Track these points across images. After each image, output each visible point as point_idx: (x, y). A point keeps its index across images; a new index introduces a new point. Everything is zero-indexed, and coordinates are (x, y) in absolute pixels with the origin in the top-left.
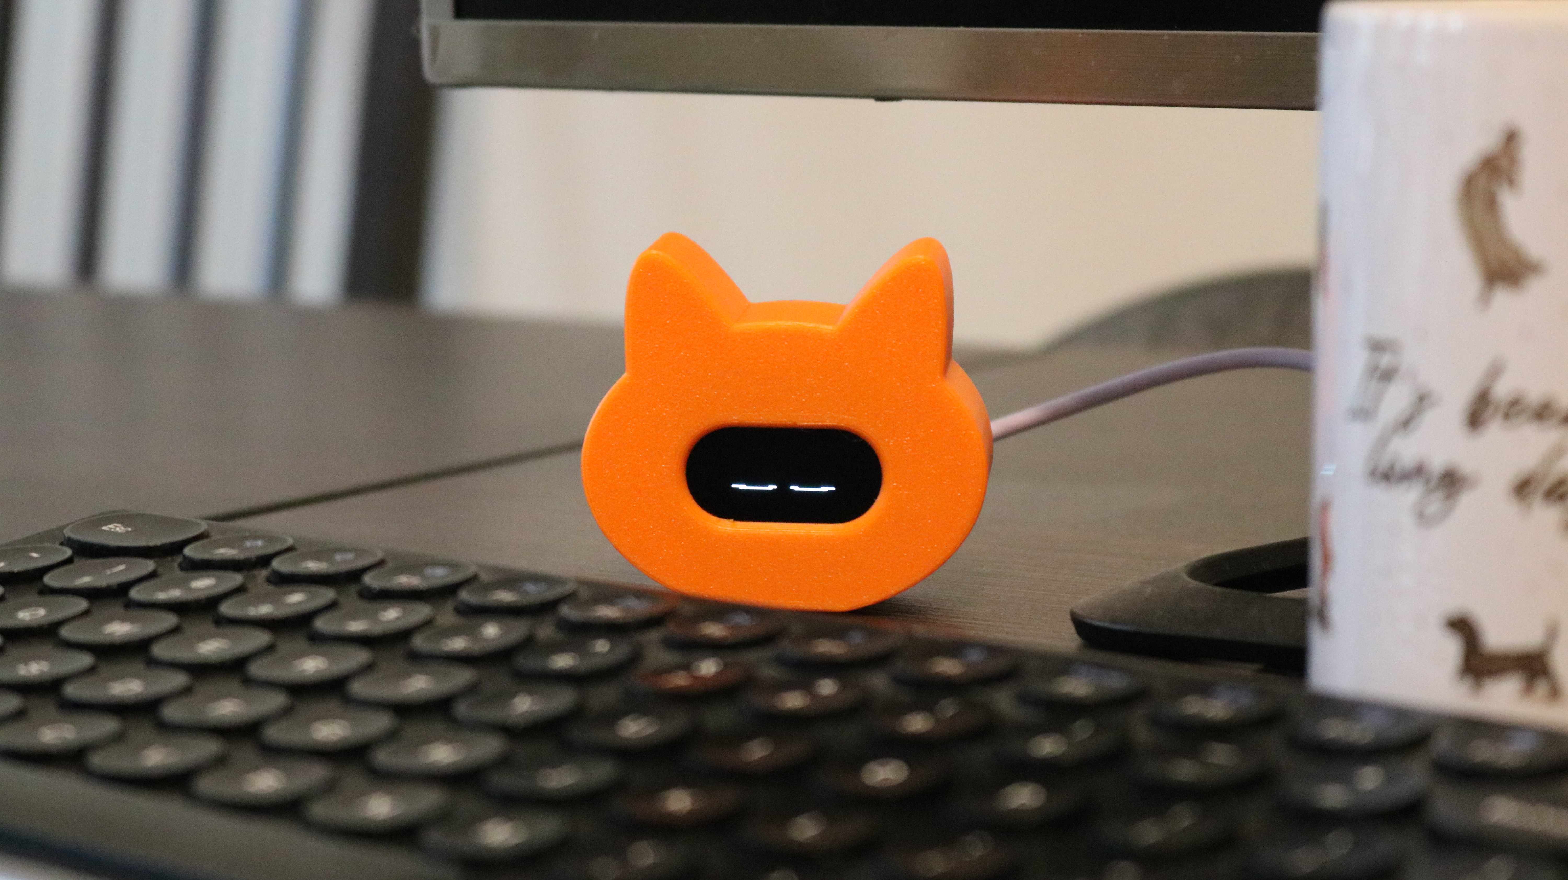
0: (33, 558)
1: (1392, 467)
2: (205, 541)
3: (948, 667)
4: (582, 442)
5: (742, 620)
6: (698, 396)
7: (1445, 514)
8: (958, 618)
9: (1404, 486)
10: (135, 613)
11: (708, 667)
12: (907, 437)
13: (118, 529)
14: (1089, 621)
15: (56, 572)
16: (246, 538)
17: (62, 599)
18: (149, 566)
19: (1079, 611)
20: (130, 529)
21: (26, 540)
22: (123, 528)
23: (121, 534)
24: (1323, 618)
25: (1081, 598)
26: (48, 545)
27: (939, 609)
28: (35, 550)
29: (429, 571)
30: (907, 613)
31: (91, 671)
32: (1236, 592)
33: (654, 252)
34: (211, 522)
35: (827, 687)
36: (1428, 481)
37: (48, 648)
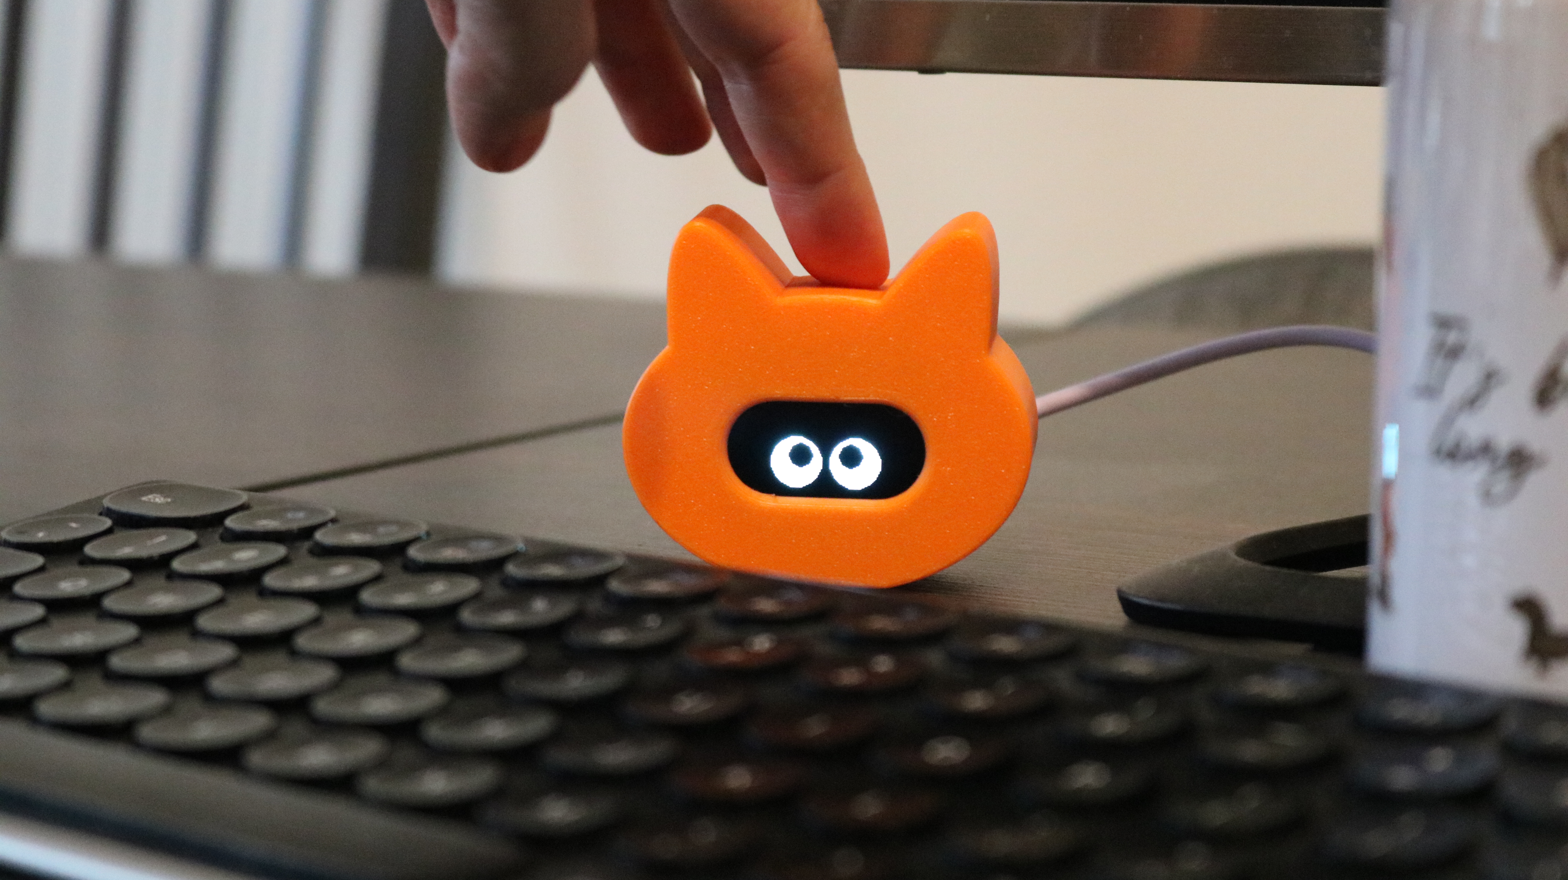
0: (71, 528)
1: (1457, 446)
2: (246, 513)
3: (1005, 645)
4: (623, 416)
5: (794, 596)
6: (740, 370)
7: (1512, 494)
8: (1001, 595)
9: (1470, 465)
10: (178, 584)
11: (762, 643)
12: (951, 413)
13: (157, 500)
14: (1135, 599)
15: (95, 543)
16: (286, 510)
17: (105, 570)
18: (190, 537)
19: (1124, 589)
20: (169, 500)
21: (66, 510)
22: (162, 499)
23: (160, 504)
24: (1384, 597)
25: (1124, 576)
26: (86, 515)
27: (982, 586)
28: (75, 520)
29: (474, 544)
30: (950, 590)
31: (136, 642)
32: (1285, 571)
33: (698, 224)
34: (252, 493)
35: (883, 664)
36: (1494, 460)
37: (89, 619)
